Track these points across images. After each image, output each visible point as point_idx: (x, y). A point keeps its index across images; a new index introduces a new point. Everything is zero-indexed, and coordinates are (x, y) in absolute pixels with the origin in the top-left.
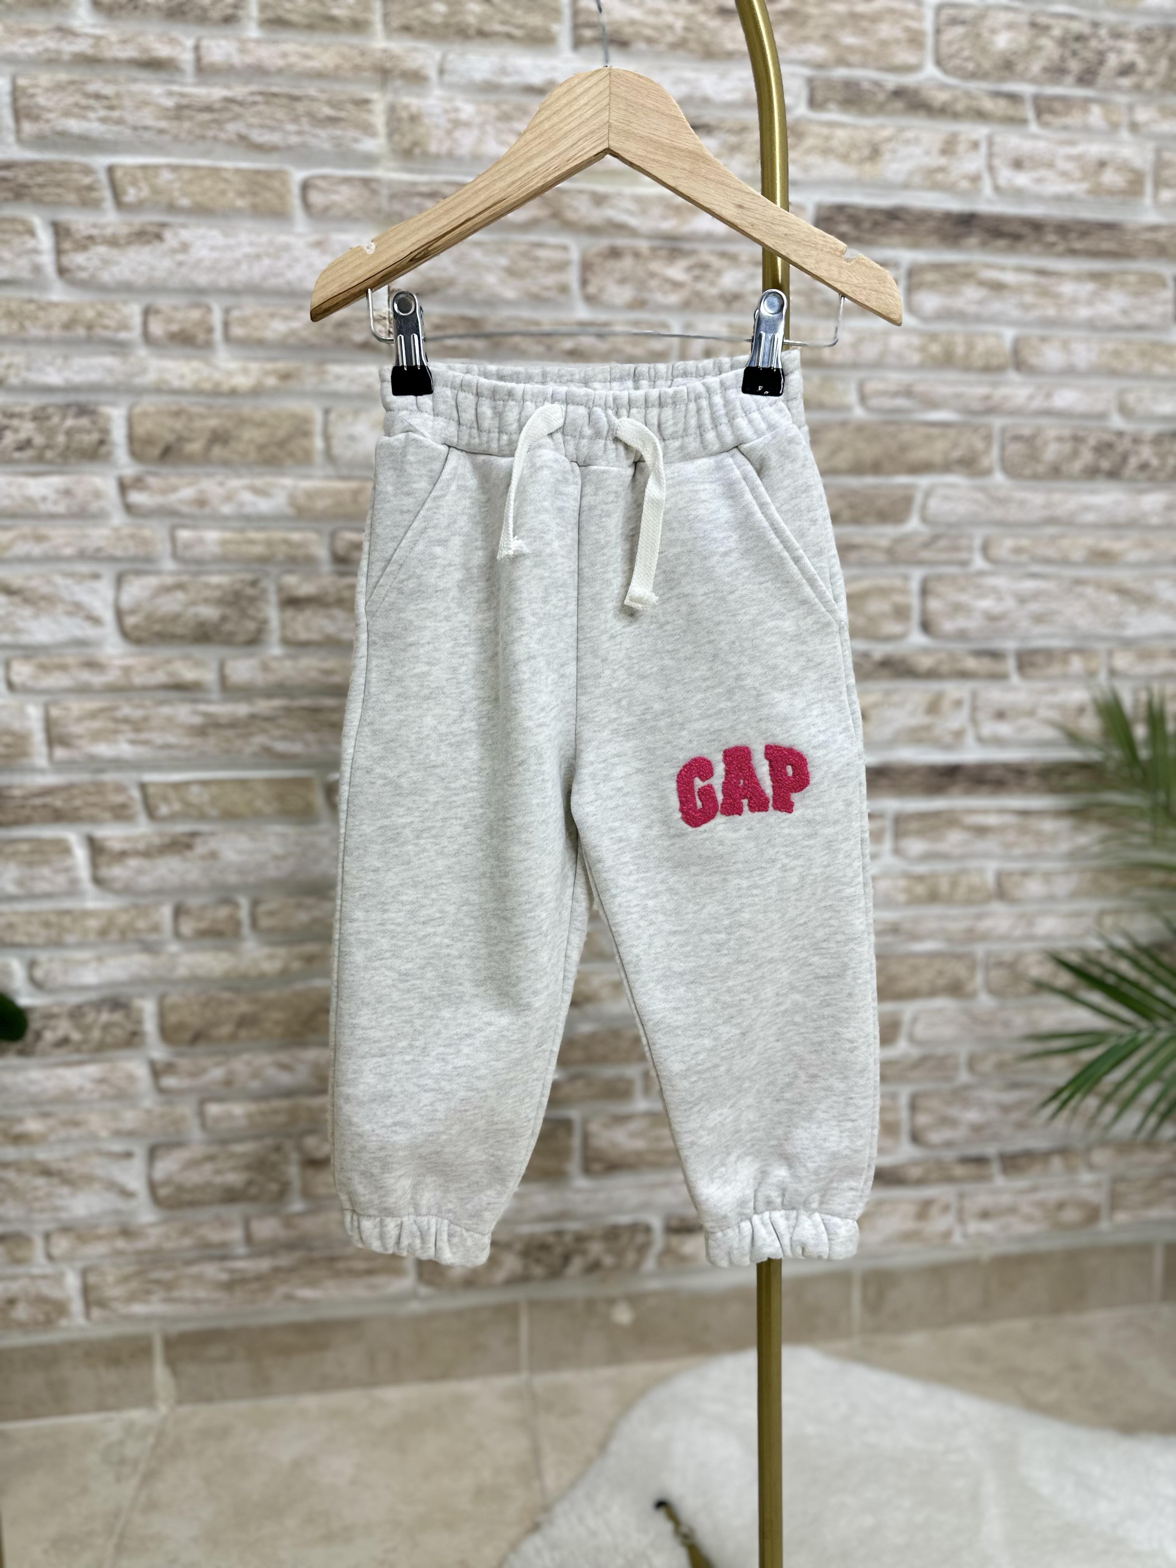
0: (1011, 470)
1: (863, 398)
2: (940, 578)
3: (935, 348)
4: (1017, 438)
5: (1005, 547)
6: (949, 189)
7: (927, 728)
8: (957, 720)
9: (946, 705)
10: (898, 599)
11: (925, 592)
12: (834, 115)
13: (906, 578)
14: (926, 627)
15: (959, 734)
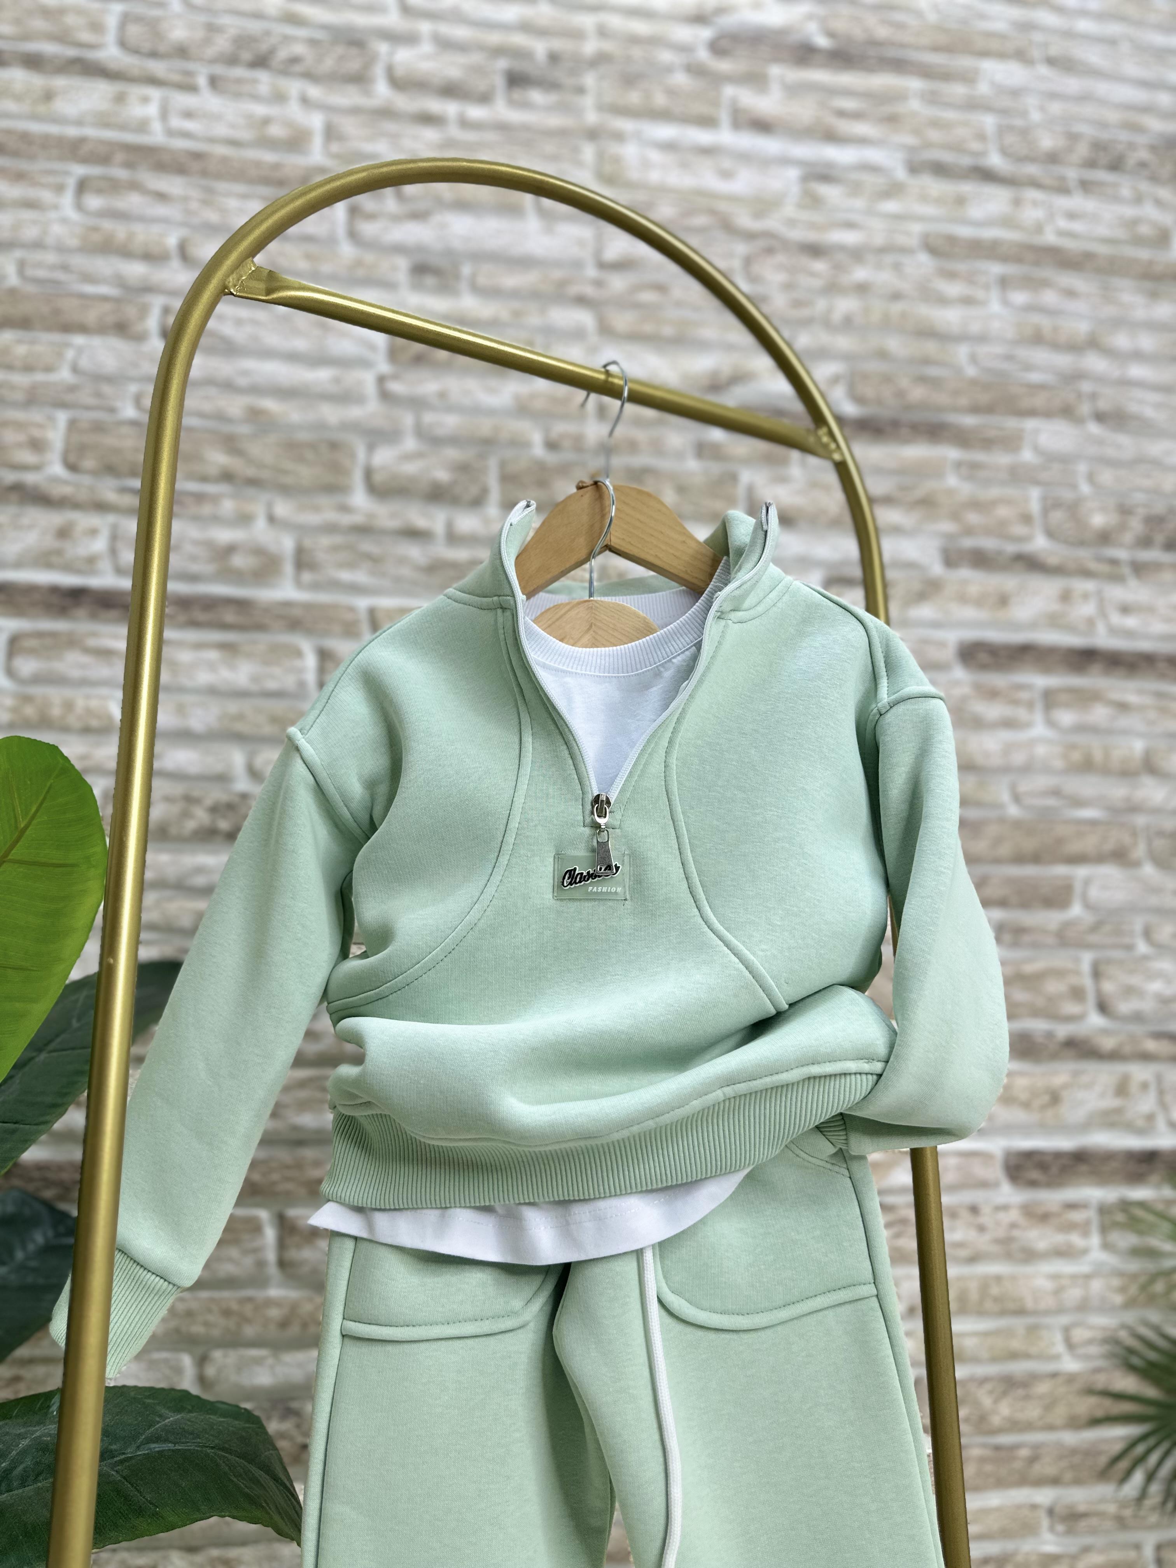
0: (1161, 863)
1: (1017, 798)
2: (1109, 961)
3: (1076, 756)
4: (1161, 834)
5: (1165, 932)
6: (1071, 628)
7: (1118, 1111)
8: (1146, 1104)
9: (1134, 1088)
10: (1073, 980)
11: (1097, 974)
12: (965, 573)
13: (1077, 960)
14: (1103, 1007)
15: (1150, 1118)
